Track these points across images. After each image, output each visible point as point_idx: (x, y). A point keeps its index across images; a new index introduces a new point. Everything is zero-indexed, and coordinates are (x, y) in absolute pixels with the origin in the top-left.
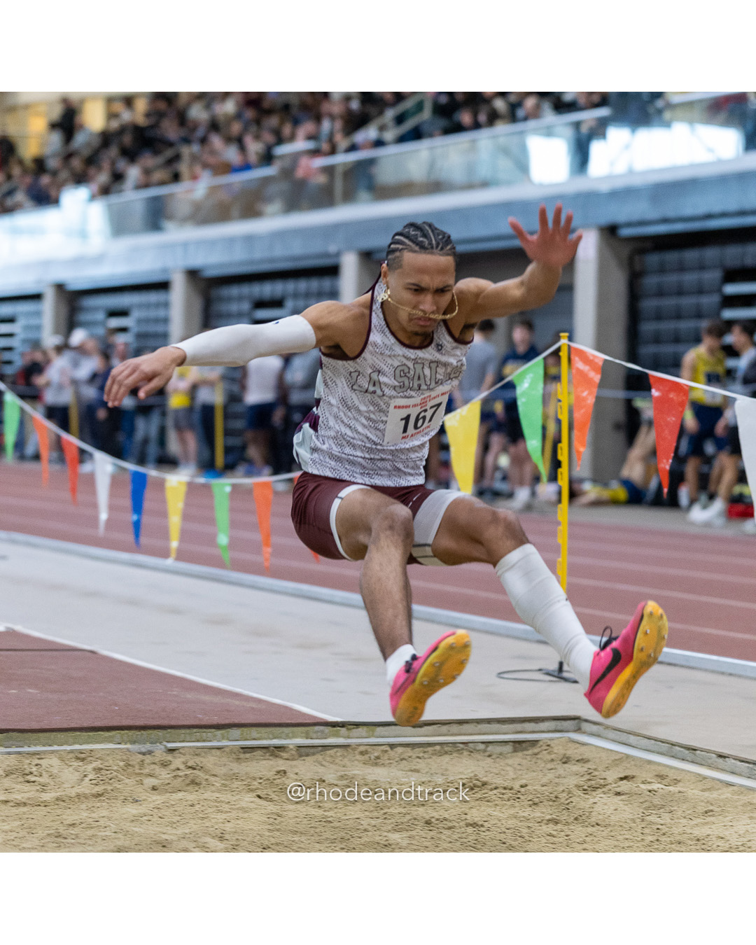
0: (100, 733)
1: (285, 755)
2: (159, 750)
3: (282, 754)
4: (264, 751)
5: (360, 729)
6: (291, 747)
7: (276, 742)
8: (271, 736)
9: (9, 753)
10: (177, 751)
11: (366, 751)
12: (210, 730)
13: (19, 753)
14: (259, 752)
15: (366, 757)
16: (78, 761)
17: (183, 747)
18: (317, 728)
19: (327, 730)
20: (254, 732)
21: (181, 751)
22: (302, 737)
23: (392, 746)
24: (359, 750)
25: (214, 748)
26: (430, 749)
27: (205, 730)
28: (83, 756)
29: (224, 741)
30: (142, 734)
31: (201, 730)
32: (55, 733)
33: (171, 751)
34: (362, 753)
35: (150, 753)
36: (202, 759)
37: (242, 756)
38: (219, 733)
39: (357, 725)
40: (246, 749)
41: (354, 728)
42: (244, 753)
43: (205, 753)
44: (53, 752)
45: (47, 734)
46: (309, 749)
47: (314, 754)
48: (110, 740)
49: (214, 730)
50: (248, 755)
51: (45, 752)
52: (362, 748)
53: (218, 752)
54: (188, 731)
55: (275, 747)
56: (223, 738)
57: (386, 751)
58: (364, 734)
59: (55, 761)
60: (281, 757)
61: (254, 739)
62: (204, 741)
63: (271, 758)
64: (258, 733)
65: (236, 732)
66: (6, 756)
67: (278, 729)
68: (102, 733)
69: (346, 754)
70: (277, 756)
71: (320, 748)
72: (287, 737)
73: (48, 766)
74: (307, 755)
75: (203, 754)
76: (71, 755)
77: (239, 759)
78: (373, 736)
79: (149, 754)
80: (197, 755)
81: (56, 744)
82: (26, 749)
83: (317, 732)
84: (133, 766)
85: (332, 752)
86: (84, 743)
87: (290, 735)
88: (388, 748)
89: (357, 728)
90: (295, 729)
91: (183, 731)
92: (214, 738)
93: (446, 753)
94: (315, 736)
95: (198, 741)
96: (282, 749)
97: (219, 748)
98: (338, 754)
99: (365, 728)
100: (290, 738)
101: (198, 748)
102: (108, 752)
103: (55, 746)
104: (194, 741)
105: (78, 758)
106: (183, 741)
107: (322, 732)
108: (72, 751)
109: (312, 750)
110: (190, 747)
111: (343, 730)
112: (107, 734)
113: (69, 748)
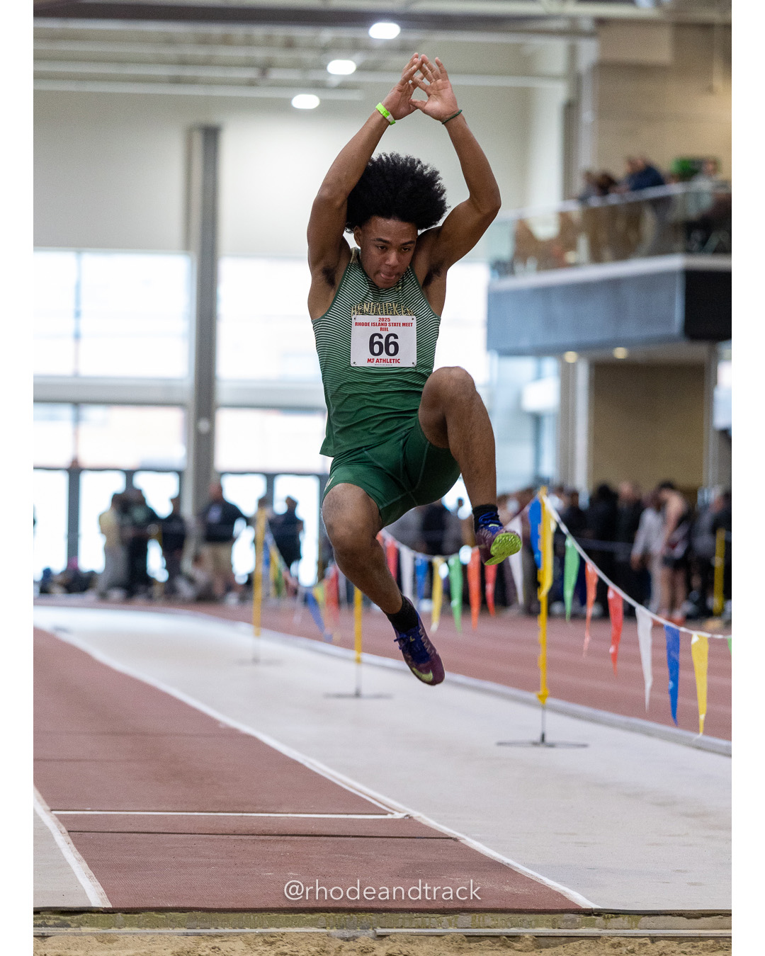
0: (301, 915)
1: (518, 945)
2: (365, 937)
3: (515, 944)
4: (495, 940)
5: (620, 919)
6: (527, 936)
7: (513, 930)
8: (509, 924)
9: (187, 935)
10: (387, 938)
11: (619, 943)
12: (434, 915)
13: (199, 934)
14: (488, 942)
15: (618, 950)
16: (266, 945)
17: (395, 933)
18: (566, 916)
19: (579, 918)
20: (488, 919)
21: (391, 937)
22: (547, 927)
23: (654, 939)
24: (610, 943)
25: (432, 936)
26: (700, 944)
27: (428, 915)
28: (272, 939)
29: (451, 928)
30: (352, 917)
31: (423, 915)
32: (245, 914)
33: (381, 937)
34: (613, 946)
35: (354, 938)
36: (414, 947)
37: (465, 945)
38: (445, 919)
39: (617, 913)
40: (470, 938)
41: (612, 917)
42: (469, 942)
43: (421, 940)
44: (238, 935)
45: (238, 915)
46: (549, 939)
47: (555, 945)
48: (313, 924)
49: (438, 915)
50: (472, 945)
51: (229, 935)
52: (615, 940)
53: (437, 940)
54: (407, 915)
55: (507, 936)
56: (450, 926)
57: (646, 944)
58: (626, 924)
59: (239, 945)
60: (513, 948)
61: (488, 927)
62: (427, 928)
63: (500, 948)
64: (493, 920)
65: (466, 919)
66: (182, 937)
67: (517, 916)
68: (304, 915)
69: (593, 946)
70: (509, 947)
71: (563, 939)
72: (530, 925)
73: (229, 950)
74: (548, 947)
75: (417, 942)
76: (260, 939)
77: (460, 948)
78: (636, 927)
79: (354, 940)
80: (409, 942)
81: (247, 927)
82: (213, 931)
83: (566, 921)
84: (328, 952)
85: (576, 944)
86: (282, 926)
87: (533, 923)
88: (648, 941)
89: (616, 917)
90: (540, 917)
91: (401, 915)
92: (440, 924)
93: (721, 949)
94: (563, 925)
95: (419, 927)
96: (517, 939)
97: (439, 936)
98: (583, 946)
99: (627, 917)
100: (534, 927)
101: (412, 935)
102: (303, 937)
103: (247, 929)
104: (414, 928)
105: (265, 942)
106: (402, 927)
107: (573, 921)
108: (261, 935)
109: (554, 941)
110: (403, 933)
111: (599, 919)
112: (310, 916)
113: (258, 930)
